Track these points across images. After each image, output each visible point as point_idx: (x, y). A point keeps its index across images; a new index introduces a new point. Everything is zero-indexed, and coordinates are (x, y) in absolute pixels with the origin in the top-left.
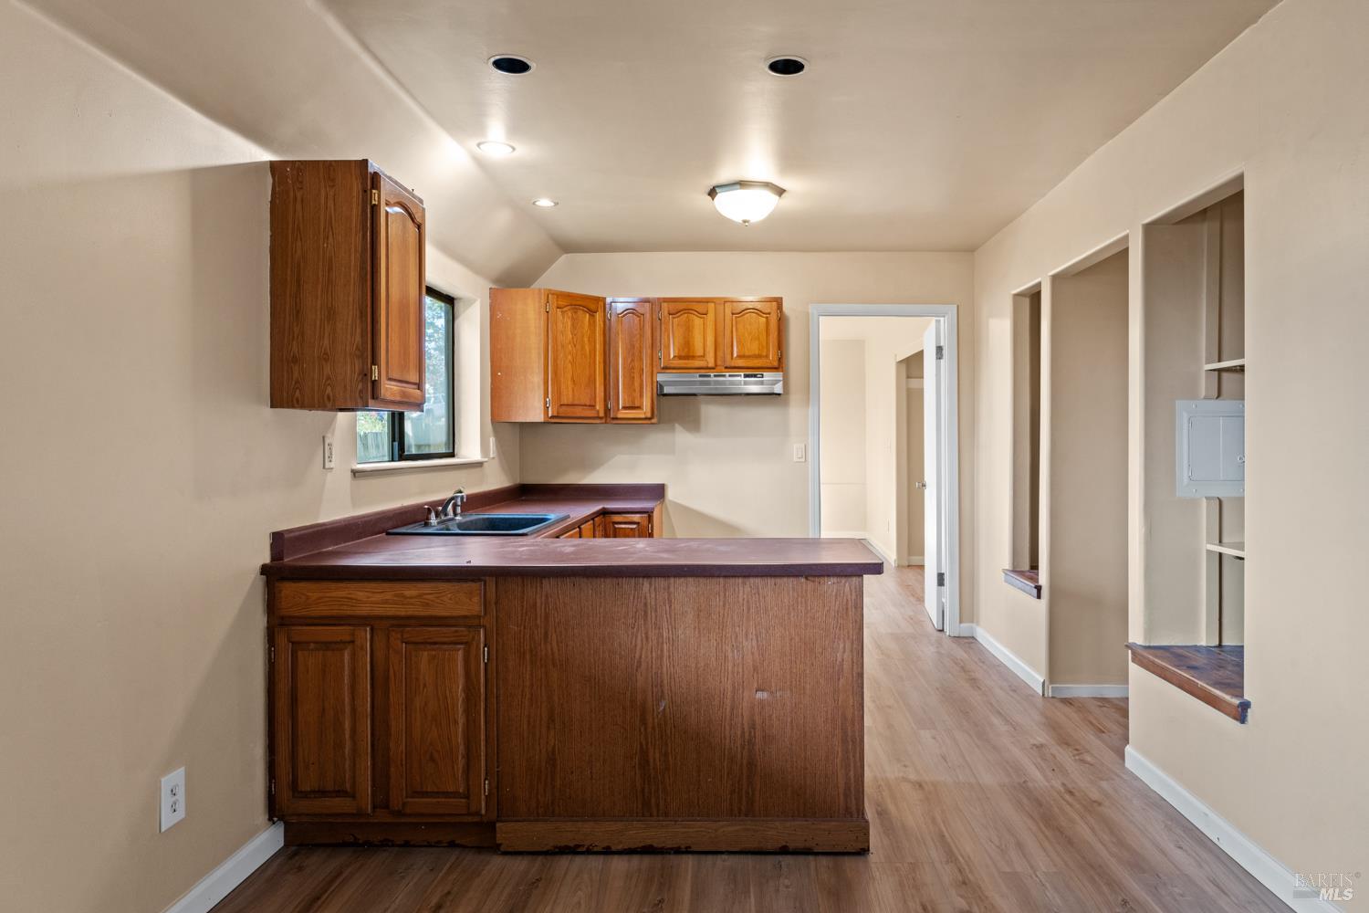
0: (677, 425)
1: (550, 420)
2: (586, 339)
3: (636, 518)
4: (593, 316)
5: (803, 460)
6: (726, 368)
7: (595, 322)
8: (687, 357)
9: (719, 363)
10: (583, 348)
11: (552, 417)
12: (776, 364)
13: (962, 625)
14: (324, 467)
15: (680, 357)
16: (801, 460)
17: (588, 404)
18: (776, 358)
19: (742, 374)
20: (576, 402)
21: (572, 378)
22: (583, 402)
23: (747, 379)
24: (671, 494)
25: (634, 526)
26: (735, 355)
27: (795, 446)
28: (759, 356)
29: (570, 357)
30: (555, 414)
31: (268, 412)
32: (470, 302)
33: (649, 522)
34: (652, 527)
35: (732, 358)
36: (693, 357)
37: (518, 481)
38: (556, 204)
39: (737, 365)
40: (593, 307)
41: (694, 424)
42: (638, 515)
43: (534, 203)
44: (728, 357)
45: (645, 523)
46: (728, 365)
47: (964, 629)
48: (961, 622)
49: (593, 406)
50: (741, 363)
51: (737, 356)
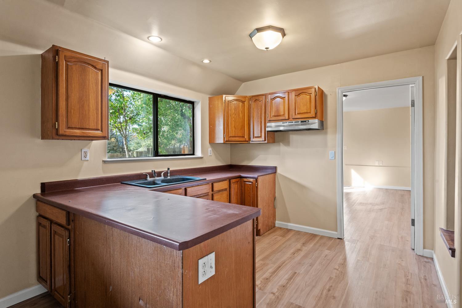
0: (281, 144)
1: (226, 142)
2: (240, 112)
3: (251, 180)
4: (244, 103)
5: (334, 158)
6: (293, 119)
7: (244, 105)
8: (278, 116)
9: (290, 117)
10: (239, 115)
11: (226, 141)
12: (314, 116)
13: (425, 250)
14: (81, 160)
15: (275, 116)
16: (333, 158)
17: (241, 136)
18: (314, 113)
19: (300, 121)
20: (236, 136)
21: (235, 127)
22: (239, 136)
23: (302, 123)
24: (279, 171)
25: (251, 183)
26: (296, 114)
27: (330, 152)
28: (307, 113)
29: (233, 119)
30: (227, 140)
31: (40, 141)
32: (198, 103)
33: (256, 182)
34: (257, 185)
35: (295, 115)
36: (280, 116)
37: (229, 163)
38: (211, 61)
39: (297, 117)
40: (243, 100)
41: (287, 143)
42: (252, 179)
43: (202, 61)
44: (294, 114)
45: (254, 182)
46: (293, 117)
47: (427, 252)
48: (424, 248)
49: (244, 137)
50: (299, 116)
51: (297, 113)
